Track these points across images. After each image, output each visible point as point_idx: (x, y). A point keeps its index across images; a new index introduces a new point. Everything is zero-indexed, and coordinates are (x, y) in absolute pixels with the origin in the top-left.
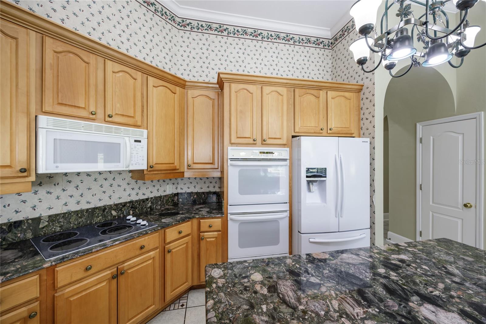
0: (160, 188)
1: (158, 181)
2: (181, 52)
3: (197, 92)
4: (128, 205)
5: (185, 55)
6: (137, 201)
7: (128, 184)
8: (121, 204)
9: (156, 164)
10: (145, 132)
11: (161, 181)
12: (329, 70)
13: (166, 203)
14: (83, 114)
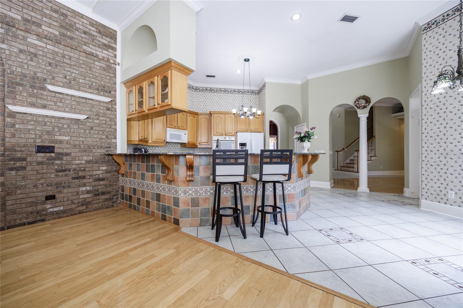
3: (202, 116)
5: (197, 101)
10: (187, 131)
12: (258, 104)
14: (174, 127)
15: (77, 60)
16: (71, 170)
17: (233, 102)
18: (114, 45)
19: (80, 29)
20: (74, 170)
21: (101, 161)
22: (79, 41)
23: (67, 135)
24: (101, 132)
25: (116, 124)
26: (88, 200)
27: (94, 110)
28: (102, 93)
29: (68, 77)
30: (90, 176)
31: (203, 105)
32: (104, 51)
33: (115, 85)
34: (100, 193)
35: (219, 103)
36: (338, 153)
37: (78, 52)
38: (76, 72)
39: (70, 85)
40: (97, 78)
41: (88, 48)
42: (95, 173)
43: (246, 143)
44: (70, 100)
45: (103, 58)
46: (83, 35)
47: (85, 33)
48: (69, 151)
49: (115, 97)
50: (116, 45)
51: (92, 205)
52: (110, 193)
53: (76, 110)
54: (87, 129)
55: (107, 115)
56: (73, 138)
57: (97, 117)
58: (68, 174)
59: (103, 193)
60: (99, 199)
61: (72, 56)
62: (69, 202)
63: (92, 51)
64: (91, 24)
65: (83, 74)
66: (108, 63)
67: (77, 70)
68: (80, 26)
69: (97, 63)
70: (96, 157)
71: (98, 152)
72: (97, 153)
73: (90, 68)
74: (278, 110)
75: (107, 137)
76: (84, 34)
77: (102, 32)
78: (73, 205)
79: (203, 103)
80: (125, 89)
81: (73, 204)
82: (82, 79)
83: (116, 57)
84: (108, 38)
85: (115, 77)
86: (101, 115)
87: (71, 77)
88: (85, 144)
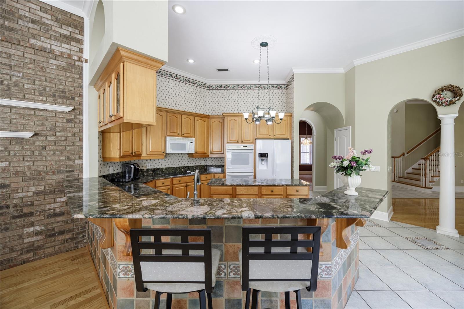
0: (199, 162)
1: (198, 159)
2: (208, 100)
3: (214, 120)
6: (190, 166)
7: (187, 159)
9: (198, 151)
10: (194, 139)
12: (285, 101)
13: (201, 169)
14: (176, 134)
15: (20, 59)
16: (11, 207)
17: (253, 101)
18: (79, 37)
19: (26, 17)
20: (16, 206)
21: (59, 191)
22: (25, 33)
23: (4, 160)
24: (57, 153)
25: (81, 140)
26: (37, 245)
27: (47, 124)
28: (60, 100)
29: (5, 82)
30: (41, 212)
31: (216, 105)
32: (63, 45)
33: (81, 89)
34: (55, 233)
35: (236, 102)
36: (395, 159)
37: (22, 48)
38: (19, 75)
39: (8, 92)
40: (52, 82)
41: (38, 41)
42: (48, 207)
43: (267, 154)
44: (9, 113)
45: (62, 54)
46: (30, 25)
47: (33, 21)
48: (7, 182)
49: (81, 104)
50: (83, 36)
51: (43, 250)
52: (73, 231)
53: (19, 126)
54: (37, 150)
55: (67, 129)
56: (13, 164)
57: (51, 133)
58: (6, 212)
59: (62, 233)
60: (55, 241)
61: (13, 53)
62: (7, 250)
63: (44, 45)
64: (42, 9)
65: (30, 77)
66: (70, 60)
67: (20, 72)
68: (25, 12)
69: (52, 61)
70: (50, 186)
71: (53, 178)
72: (51, 181)
73: (42, 69)
74: (311, 108)
75: (68, 158)
76: (32, 23)
77: (61, 20)
78: (12, 254)
79: (217, 103)
80: (95, 93)
81: (13, 252)
82: (28, 84)
83: (82, 52)
84: (70, 28)
85: (81, 78)
86: (58, 129)
87: (10, 82)
88: (33, 169)
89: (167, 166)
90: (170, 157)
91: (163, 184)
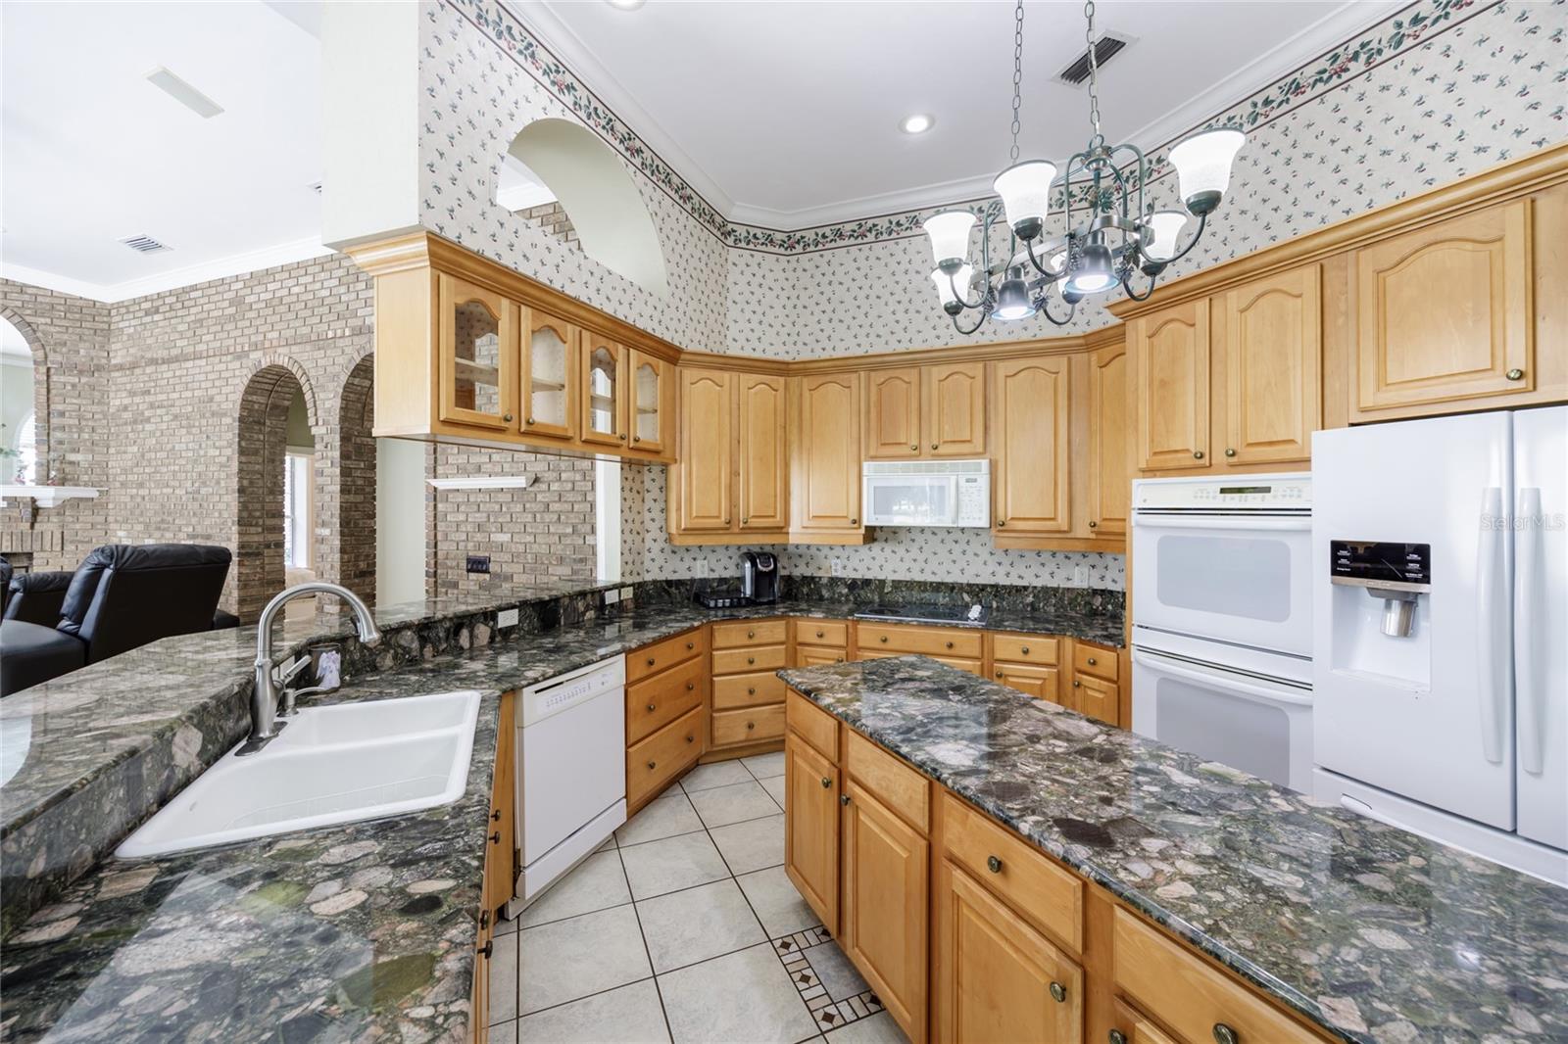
0: (1056, 570)
1: (1054, 555)
4: (989, 589)
7: (991, 554)
8: (977, 585)
9: (1012, 519)
11: (1060, 557)
13: (1070, 604)
89: (902, 576)
90: (913, 540)
91: (821, 636)
